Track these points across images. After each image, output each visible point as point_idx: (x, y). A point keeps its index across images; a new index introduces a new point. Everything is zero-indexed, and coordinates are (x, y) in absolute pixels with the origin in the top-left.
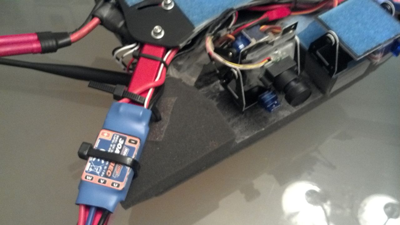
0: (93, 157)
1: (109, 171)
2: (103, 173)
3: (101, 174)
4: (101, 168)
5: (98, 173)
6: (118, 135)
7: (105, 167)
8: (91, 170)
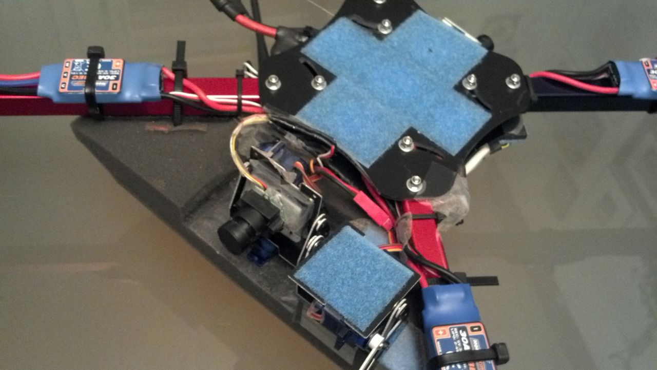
0: (91, 62)
1: (77, 77)
2: (74, 73)
3: (73, 72)
4: (80, 70)
5: (74, 70)
6: (120, 73)
7: (81, 73)
8: (76, 64)
